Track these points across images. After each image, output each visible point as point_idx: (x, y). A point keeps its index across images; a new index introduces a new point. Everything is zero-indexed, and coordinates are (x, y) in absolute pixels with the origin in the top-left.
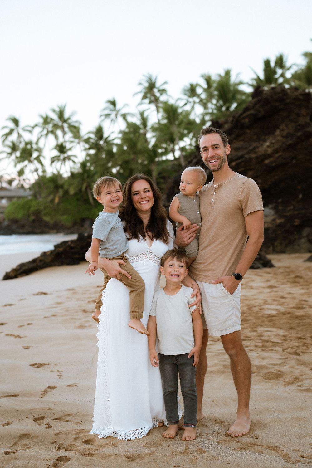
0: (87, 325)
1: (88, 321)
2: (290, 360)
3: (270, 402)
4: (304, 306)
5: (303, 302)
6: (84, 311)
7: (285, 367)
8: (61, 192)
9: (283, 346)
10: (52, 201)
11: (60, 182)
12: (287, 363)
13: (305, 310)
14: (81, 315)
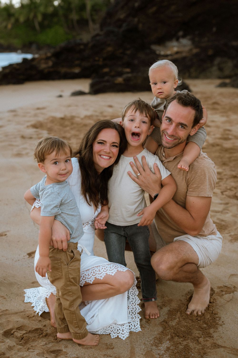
0: (24, 152)
1: (25, 149)
2: (231, 206)
3: (220, 266)
4: (230, 137)
5: (227, 132)
6: (23, 137)
7: (227, 215)
8: (13, 20)
9: (220, 186)
10: (6, 27)
11: (12, 11)
12: (228, 210)
13: (231, 141)
14: (19, 141)
